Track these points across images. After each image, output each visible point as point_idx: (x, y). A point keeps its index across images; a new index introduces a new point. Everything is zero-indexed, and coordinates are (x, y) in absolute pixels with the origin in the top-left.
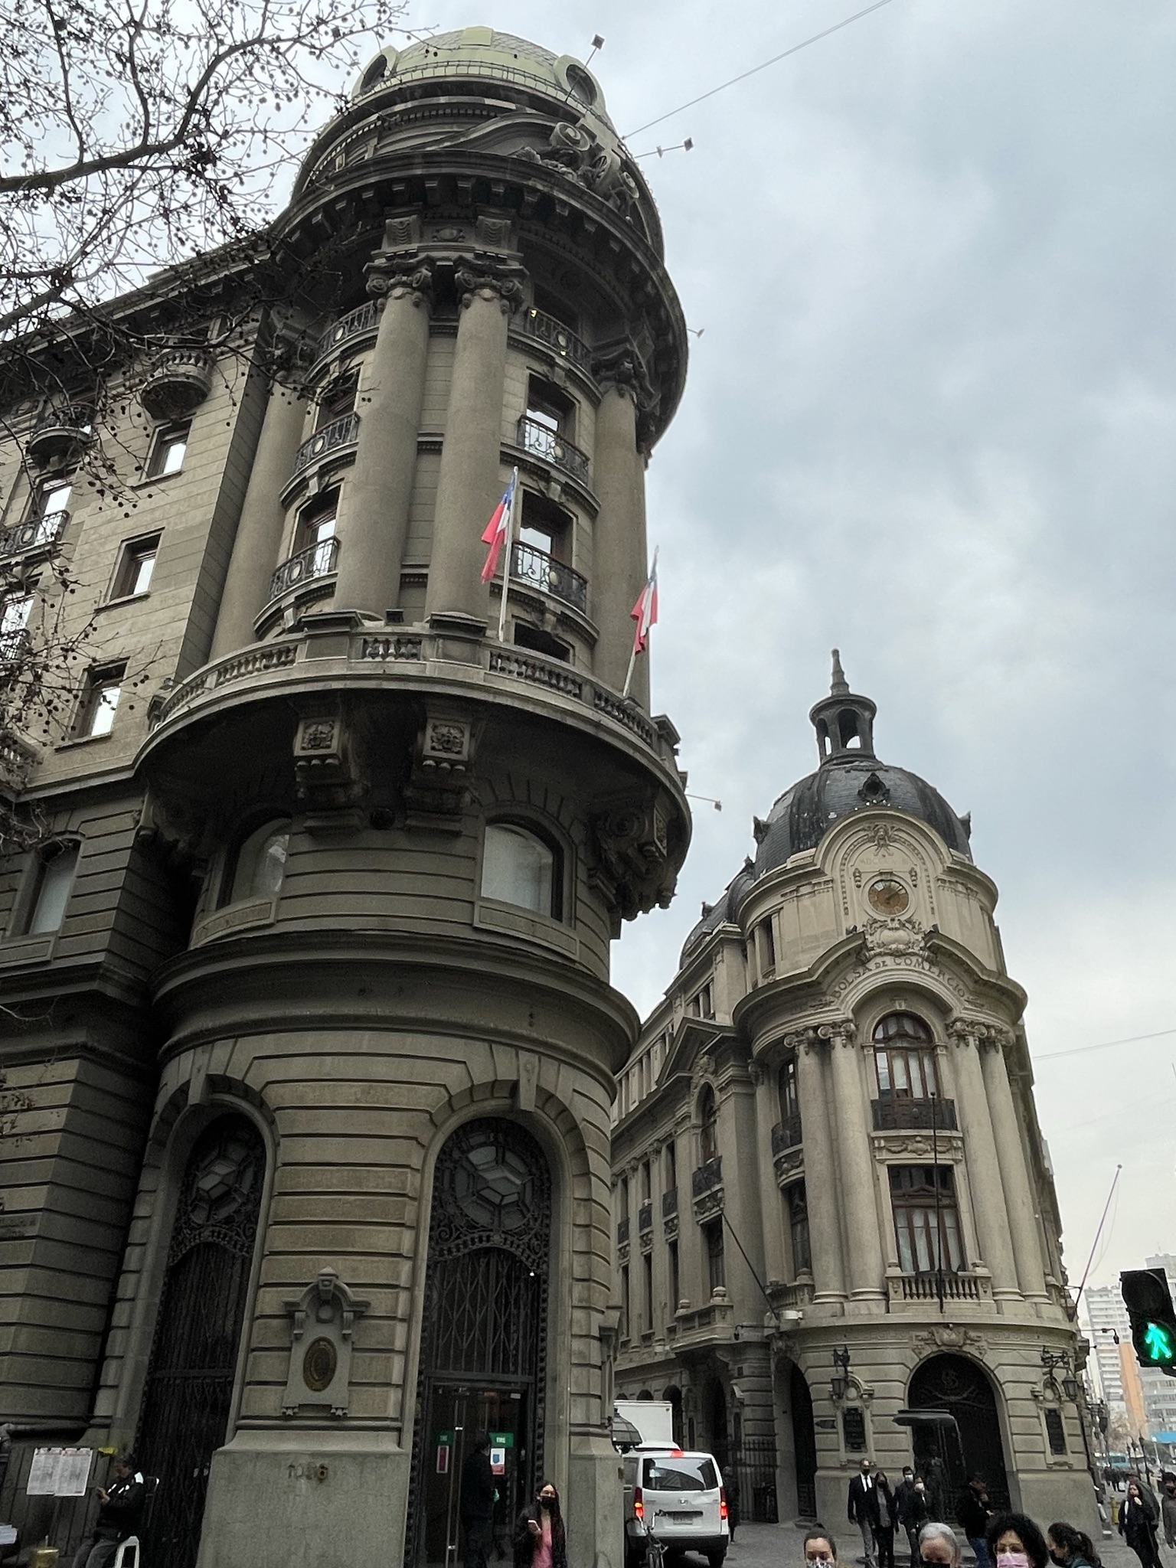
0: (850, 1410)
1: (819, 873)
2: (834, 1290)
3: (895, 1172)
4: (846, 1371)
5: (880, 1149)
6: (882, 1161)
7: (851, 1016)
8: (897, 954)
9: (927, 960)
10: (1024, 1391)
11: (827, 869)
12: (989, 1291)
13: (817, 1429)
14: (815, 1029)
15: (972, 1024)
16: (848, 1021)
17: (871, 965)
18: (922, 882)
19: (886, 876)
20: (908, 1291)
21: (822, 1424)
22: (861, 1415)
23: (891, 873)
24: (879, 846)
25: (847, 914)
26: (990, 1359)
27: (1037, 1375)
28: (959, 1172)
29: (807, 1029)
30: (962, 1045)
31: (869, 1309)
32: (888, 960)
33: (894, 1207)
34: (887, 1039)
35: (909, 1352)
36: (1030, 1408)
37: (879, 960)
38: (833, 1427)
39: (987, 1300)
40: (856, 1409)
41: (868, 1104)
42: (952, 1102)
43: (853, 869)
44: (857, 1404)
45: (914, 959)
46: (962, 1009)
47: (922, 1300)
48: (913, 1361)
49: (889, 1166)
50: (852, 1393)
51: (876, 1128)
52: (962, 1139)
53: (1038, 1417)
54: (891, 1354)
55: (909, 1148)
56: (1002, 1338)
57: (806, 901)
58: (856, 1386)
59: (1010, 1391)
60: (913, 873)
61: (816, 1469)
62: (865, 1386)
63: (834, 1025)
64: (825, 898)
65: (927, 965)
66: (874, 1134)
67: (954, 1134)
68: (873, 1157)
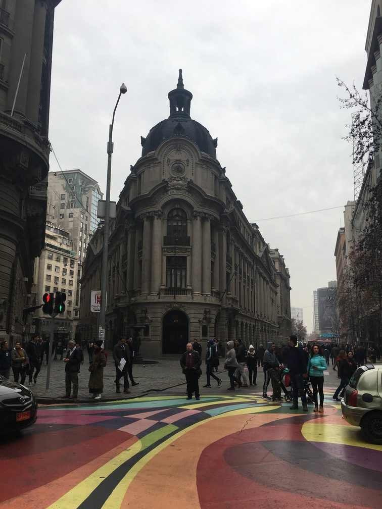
1: (156, 159)
2: (146, 292)
3: (168, 258)
4: (146, 315)
5: (165, 251)
6: (165, 255)
7: (160, 209)
8: (177, 189)
9: (187, 191)
10: (197, 320)
11: (159, 158)
12: (191, 293)
14: (149, 213)
15: (200, 213)
16: (159, 211)
17: (169, 193)
18: (190, 164)
19: (178, 161)
20: (166, 293)
22: (149, 326)
23: (180, 161)
24: (177, 151)
25: (163, 174)
26: (187, 312)
27: (202, 316)
28: (188, 258)
29: (147, 213)
30: (195, 219)
31: (154, 298)
32: (175, 191)
33: (167, 268)
35: (164, 310)
36: (198, 325)
37: (171, 191)
39: (189, 296)
40: (147, 325)
41: (163, 237)
42: (190, 238)
43: (167, 159)
45: (183, 191)
46: (197, 208)
47: (170, 295)
48: (164, 312)
49: (167, 257)
50: (147, 321)
51: (165, 245)
52: (191, 249)
53: (200, 327)
54: (159, 311)
55: (174, 251)
56: (192, 306)
57: (152, 169)
58: (148, 319)
59: (192, 320)
60: (188, 161)
62: (150, 319)
63: (155, 212)
64: (157, 169)
65: (187, 193)
66: (163, 247)
67: (188, 247)
68: (162, 253)
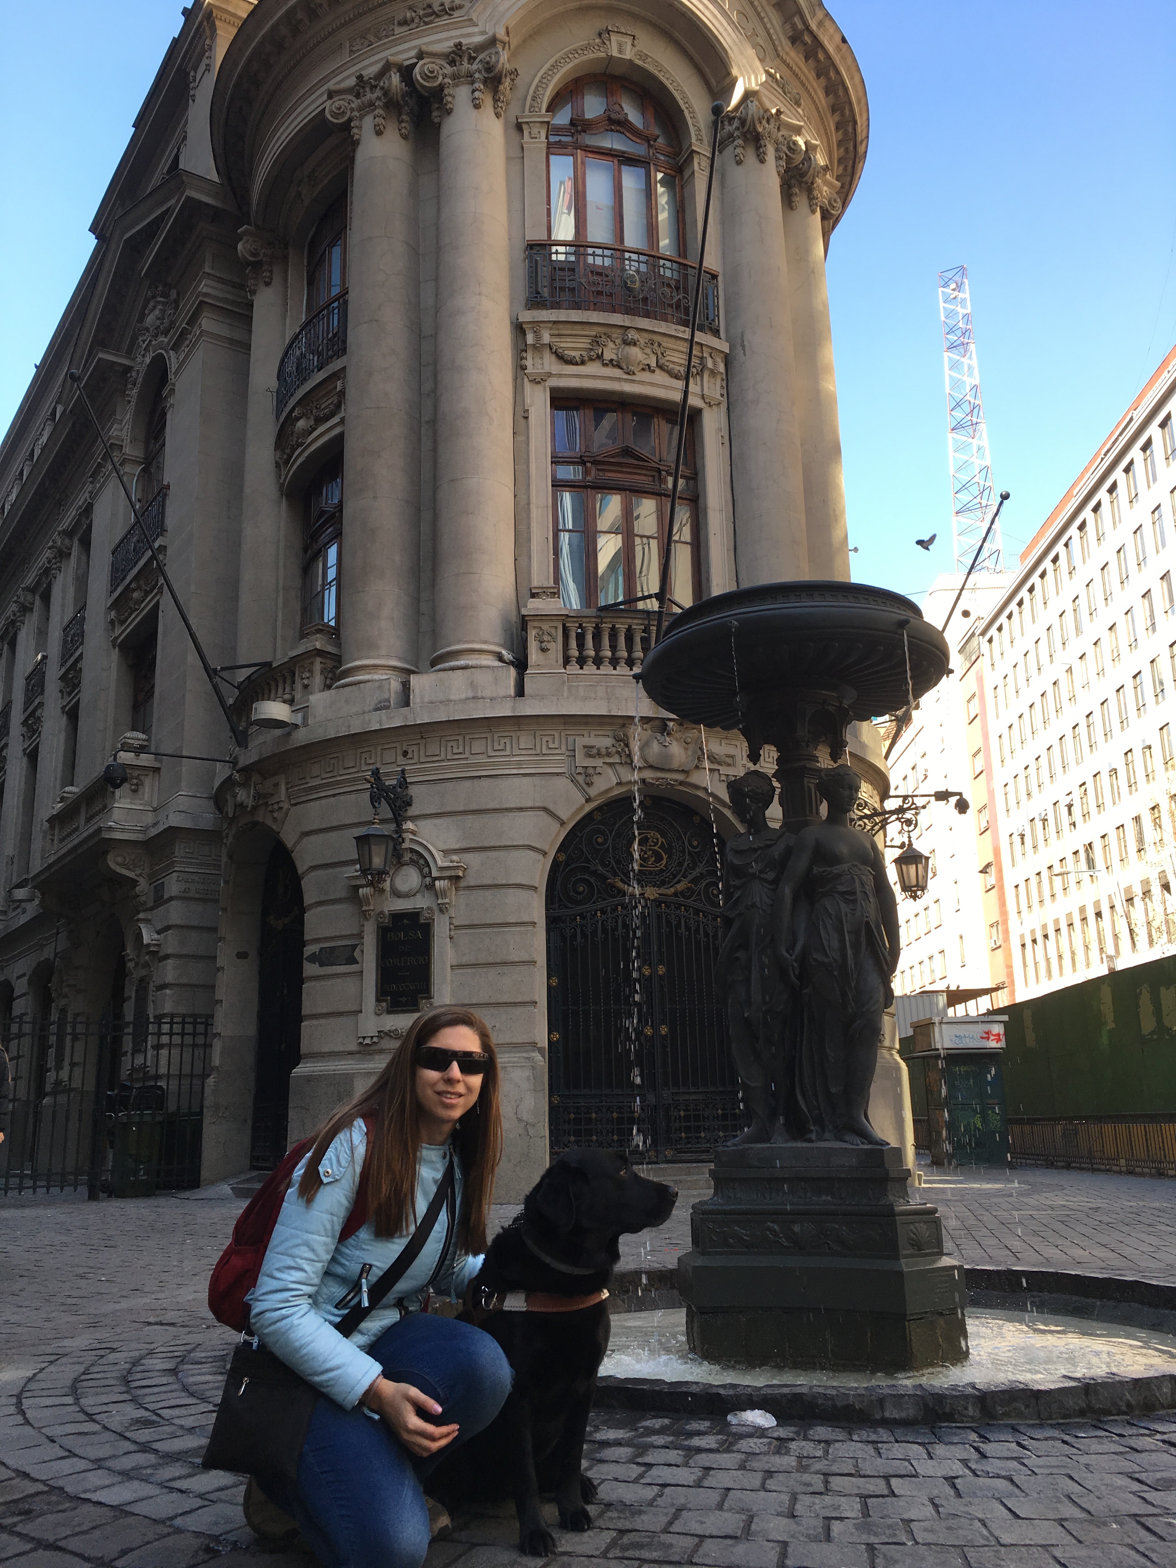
0: (398, 917)
2: (388, 656)
3: (569, 402)
4: (399, 830)
5: (538, 348)
6: (538, 378)
13: (310, 969)
14: (409, 69)
20: (574, 652)
21: (327, 957)
22: (427, 929)
29: (388, 72)
30: (750, 157)
31: (472, 685)
34: (579, 125)
35: (563, 784)
38: (352, 961)
40: (413, 916)
41: (520, 246)
42: (714, 277)
44: (421, 902)
47: (607, 669)
48: (571, 802)
49: (553, 390)
50: (410, 877)
51: (535, 301)
55: (608, 355)
58: (420, 861)
61: (296, 1058)
62: (443, 862)
63: (457, 56)
66: (526, 316)
67: (710, 339)
68: (520, 368)
